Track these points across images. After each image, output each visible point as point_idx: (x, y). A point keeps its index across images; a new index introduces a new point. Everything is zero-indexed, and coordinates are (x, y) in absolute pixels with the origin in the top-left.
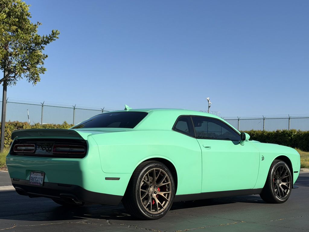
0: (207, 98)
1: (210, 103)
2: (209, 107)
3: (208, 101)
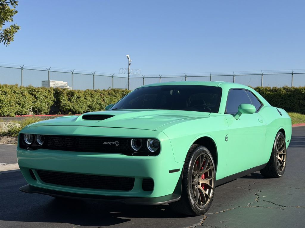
0: (127, 56)
1: (130, 60)
2: (129, 64)
3: (128, 58)
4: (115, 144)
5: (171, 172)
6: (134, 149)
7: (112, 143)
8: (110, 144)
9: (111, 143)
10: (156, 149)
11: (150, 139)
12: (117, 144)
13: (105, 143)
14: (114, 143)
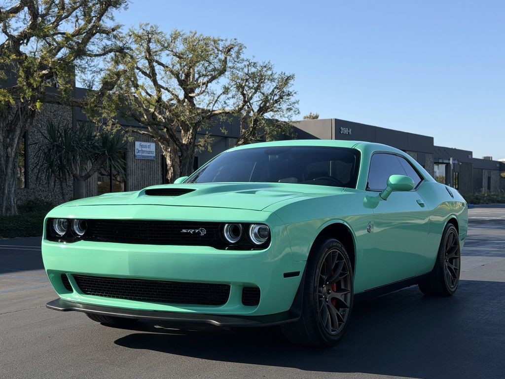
4: (198, 233)
5: (286, 275)
6: (230, 241)
7: (195, 231)
8: (191, 232)
9: (193, 230)
10: (264, 240)
11: (254, 224)
12: (203, 233)
13: (184, 231)
14: (197, 231)
